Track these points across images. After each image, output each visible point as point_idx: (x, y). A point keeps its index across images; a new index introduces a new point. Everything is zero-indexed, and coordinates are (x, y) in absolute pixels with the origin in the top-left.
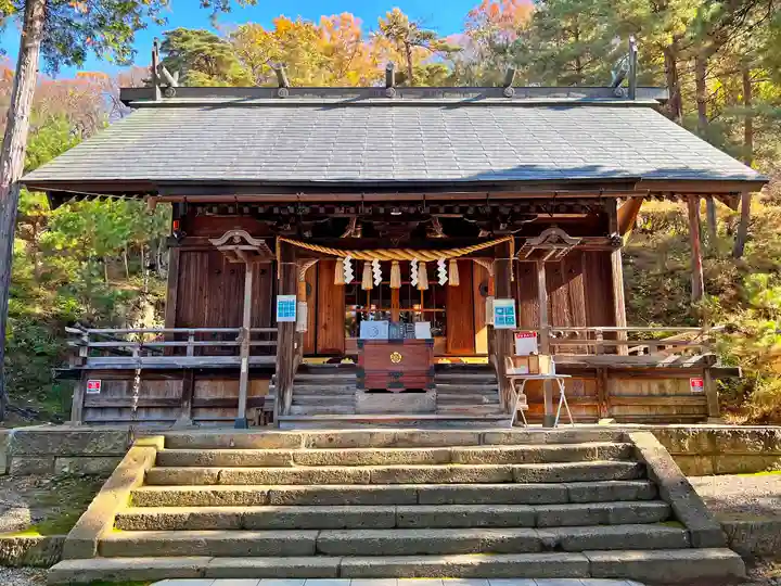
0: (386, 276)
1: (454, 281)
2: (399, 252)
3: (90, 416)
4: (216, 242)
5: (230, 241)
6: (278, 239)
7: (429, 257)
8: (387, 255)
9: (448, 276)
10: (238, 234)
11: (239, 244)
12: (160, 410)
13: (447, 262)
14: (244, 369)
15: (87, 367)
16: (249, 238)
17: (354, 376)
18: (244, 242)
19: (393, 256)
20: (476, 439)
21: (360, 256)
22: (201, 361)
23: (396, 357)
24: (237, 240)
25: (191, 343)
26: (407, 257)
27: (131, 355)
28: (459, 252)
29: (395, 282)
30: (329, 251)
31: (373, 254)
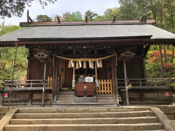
0: (82, 65)
2: (86, 59)
3: (5, 103)
4: (35, 56)
5: (39, 56)
6: (53, 55)
7: (94, 60)
8: (83, 60)
9: (99, 65)
10: (41, 53)
12: (23, 102)
13: (99, 61)
14: (43, 91)
15: (4, 90)
16: (44, 54)
17: (73, 92)
18: (43, 55)
20: (107, 110)
21: (76, 60)
22: (34, 88)
23: (85, 87)
24: (41, 55)
25: (32, 84)
26: (88, 60)
27: (16, 87)
28: (102, 58)
29: (85, 67)
30: (67, 59)
31: (79, 59)
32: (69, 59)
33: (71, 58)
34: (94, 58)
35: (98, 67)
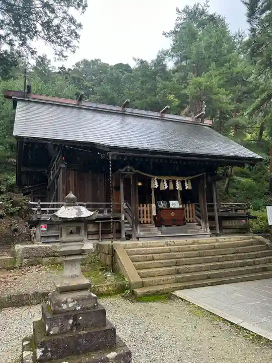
0: (168, 185)
1: (191, 188)
2: (173, 177)
4: (121, 170)
5: (126, 170)
7: (182, 179)
8: (168, 178)
9: (188, 186)
10: (129, 168)
11: (130, 171)
13: (187, 181)
14: (123, 219)
16: (133, 169)
18: (131, 171)
19: (170, 178)
21: (160, 178)
23: (173, 214)
24: (129, 170)
26: (175, 179)
28: (190, 178)
29: (172, 188)
30: (150, 176)
31: (164, 178)
32: (152, 176)
33: (154, 175)
34: (182, 176)
35: (186, 188)
